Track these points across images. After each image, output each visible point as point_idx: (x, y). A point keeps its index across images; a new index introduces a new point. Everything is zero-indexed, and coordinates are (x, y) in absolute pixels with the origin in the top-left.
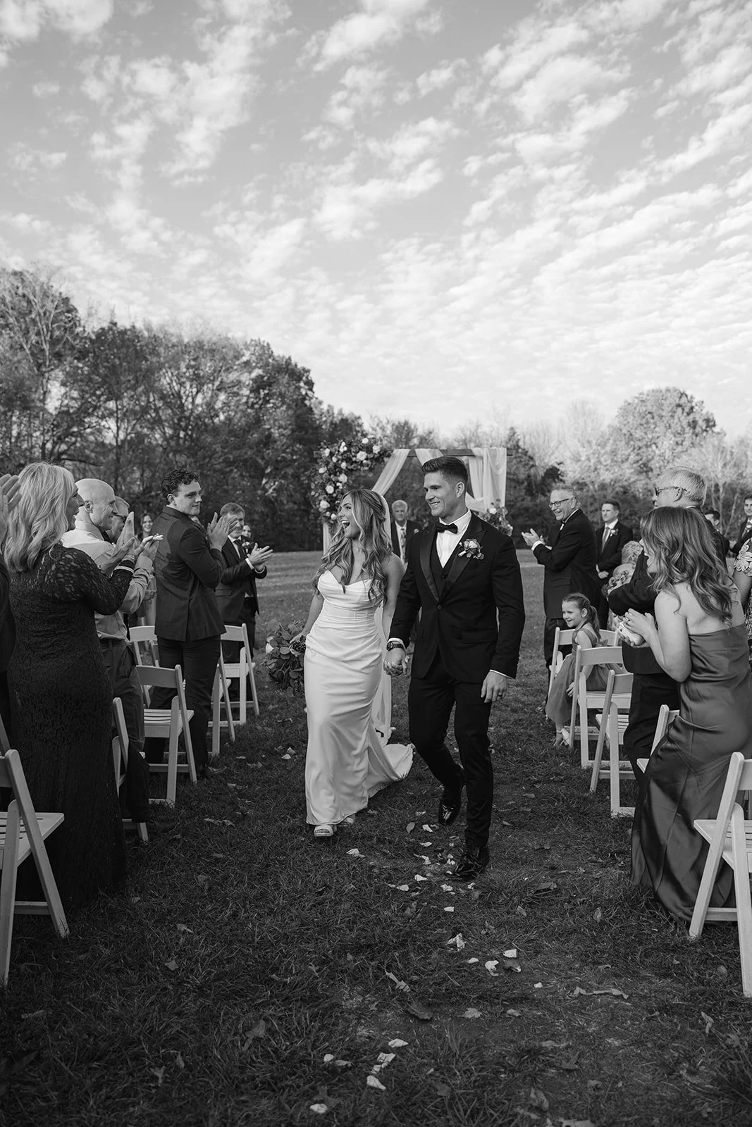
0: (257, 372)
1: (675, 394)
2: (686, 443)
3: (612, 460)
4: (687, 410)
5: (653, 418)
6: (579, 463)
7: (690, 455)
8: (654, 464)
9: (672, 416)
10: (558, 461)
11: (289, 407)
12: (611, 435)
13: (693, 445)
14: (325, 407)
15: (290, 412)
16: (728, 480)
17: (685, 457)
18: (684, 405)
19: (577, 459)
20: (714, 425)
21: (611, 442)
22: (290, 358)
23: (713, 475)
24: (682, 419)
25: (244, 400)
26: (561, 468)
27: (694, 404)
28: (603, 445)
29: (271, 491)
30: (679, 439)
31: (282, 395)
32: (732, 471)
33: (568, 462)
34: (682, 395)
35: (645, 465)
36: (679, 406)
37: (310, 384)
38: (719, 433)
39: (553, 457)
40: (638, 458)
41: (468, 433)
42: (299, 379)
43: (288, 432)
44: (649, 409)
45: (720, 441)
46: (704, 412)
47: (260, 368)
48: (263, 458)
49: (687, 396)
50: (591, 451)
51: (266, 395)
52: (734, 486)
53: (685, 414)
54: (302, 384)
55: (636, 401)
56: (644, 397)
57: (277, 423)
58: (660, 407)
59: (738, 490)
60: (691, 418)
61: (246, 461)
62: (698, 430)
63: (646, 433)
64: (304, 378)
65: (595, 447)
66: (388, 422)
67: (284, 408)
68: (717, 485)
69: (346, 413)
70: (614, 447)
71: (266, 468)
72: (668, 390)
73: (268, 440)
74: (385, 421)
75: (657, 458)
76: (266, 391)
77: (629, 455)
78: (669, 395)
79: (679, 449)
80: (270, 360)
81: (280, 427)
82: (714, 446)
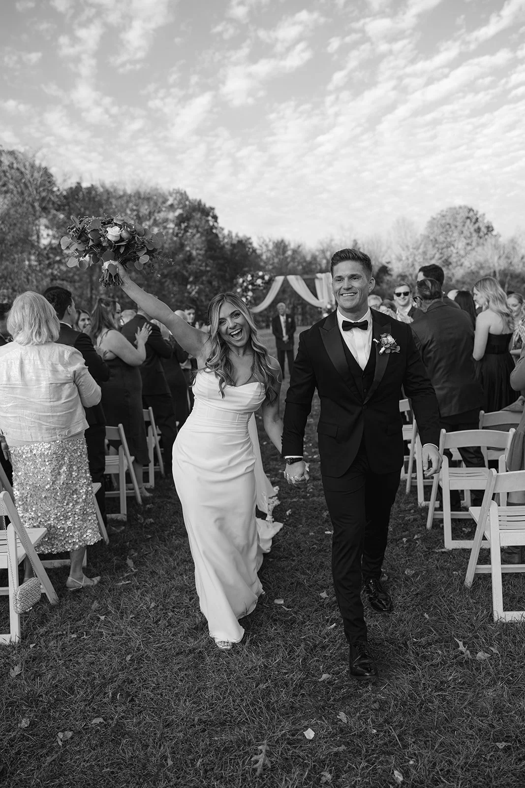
0: (179, 212)
1: (465, 210)
2: (474, 244)
3: (424, 259)
4: (474, 220)
5: (450, 227)
6: (401, 262)
7: (477, 252)
8: (453, 259)
9: (464, 226)
10: (387, 261)
11: (202, 234)
12: (422, 241)
13: (478, 244)
14: (226, 232)
15: (204, 238)
16: (502, 268)
17: (474, 253)
18: (472, 217)
19: (399, 259)
20: (493, 230)
21: (422, 246)
22: (200, 201)
23: (491, 265)
24: (470, 227)
25: (171, 231)
26: (389, 266)
27: (478, 216)
28: (418, 248)
29: (194, 293)
30: (469, 241)
31: (197, 227)
32: (505, 262)
33: (394, 261)
34: (470, 210)
35: (446, 260)
36: (468, 218)
37: (215, 218)
38: (496, 236)
39: (384, 258)
40: (441, 256)
41: (325, 245)
42: (208, 215)
43: (202, 252)
44: (448, 221)
45: (497, 241)
46: (486, 221)
47: (180, 208)
48: (187, 271)
49: (473, 211)
50: (409, 253)
51: (186, 227)
52: (507, 272)
53: (472, 224)
54: (210, 218)
55: (439, 216)
56: (444, 213)
57: (195, 247)
58: (455, 219)
59: (509, 275)
60: (476, 225)
61: (176, 274)
62: (481, 234)
63: (446, 238)
64: (211, 214)
65: (411, 250)
66: (270, 241)
67: (198, 235)
68: (495, 272)
69: (241, 235)
70: (425, 249)
71: (189, 277)
72: (460, 208)
73: (189, 259)
74: (267, 240)
75: (454, 255)
76: (186, 224)
77: (435, 254)
78: (461, 211)
79: (469, 248)
80: (187, 203)
81: (197, 249)
82: (492, 244)
